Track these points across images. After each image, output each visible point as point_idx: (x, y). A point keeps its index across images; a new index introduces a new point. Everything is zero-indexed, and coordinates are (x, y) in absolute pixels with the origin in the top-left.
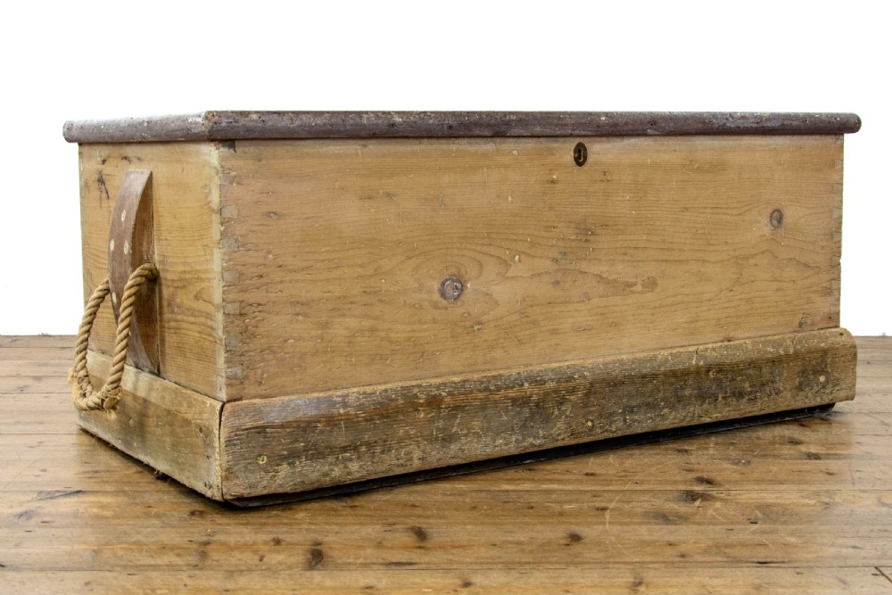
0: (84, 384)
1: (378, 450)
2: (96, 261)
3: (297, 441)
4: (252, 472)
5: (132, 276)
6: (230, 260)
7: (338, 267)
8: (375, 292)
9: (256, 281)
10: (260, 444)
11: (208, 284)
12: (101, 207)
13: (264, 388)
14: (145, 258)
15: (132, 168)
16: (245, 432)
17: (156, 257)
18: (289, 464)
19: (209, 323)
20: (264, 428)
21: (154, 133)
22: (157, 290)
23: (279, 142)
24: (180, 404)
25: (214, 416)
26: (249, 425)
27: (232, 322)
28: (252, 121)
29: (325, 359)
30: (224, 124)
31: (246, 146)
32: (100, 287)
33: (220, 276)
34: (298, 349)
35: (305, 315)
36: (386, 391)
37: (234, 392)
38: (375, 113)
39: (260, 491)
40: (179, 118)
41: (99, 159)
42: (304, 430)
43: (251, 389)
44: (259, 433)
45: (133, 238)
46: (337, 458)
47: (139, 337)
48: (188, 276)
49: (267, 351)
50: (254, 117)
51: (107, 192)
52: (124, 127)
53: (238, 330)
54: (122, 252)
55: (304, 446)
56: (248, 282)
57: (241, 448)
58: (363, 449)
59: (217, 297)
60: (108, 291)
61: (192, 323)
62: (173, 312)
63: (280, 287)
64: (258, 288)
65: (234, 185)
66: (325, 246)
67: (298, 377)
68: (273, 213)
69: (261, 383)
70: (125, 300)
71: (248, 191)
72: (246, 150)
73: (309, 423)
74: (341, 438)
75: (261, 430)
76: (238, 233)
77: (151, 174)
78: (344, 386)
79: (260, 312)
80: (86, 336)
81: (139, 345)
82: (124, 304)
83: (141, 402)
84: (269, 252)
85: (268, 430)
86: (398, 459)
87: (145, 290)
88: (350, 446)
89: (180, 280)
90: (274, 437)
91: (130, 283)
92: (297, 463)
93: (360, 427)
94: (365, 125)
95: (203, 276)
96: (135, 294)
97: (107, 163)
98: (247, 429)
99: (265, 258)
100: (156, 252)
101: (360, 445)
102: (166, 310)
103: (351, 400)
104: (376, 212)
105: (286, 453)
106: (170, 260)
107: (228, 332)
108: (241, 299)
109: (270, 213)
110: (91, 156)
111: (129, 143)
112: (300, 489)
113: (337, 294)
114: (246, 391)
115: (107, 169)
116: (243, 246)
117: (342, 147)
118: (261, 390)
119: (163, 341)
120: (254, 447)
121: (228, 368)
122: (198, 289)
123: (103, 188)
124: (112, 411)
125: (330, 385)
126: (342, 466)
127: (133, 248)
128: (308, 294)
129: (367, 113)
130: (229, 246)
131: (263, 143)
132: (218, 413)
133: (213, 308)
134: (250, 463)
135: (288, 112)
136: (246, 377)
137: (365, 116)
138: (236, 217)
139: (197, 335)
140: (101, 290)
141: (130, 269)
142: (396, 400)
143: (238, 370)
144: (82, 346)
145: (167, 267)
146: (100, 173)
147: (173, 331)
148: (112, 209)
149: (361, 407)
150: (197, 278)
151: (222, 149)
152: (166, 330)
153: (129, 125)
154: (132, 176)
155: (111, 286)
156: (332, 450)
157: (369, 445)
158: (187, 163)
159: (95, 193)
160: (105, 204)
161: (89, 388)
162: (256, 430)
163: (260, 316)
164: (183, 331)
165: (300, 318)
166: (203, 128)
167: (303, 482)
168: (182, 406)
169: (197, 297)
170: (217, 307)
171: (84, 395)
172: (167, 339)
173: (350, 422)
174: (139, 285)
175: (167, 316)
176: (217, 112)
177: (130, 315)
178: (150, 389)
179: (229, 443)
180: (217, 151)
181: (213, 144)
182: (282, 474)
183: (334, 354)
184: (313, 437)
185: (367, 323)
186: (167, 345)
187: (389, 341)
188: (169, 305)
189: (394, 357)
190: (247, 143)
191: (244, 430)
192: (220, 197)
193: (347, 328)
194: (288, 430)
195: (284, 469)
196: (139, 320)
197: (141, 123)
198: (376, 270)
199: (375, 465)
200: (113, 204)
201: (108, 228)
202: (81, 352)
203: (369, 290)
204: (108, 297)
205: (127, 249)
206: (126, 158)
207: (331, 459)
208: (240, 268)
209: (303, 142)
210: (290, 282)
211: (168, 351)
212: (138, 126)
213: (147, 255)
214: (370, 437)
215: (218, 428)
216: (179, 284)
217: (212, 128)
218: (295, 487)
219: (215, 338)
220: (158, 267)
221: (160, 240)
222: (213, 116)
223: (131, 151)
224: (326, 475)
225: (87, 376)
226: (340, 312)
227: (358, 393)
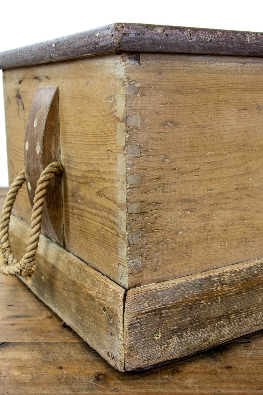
0: (7, 254)
1: (244, 315)
2: (16, 154)
3: (185, 317)
4: (149, 347)
5: (43, 172)
6: (133, 165)
7: (218, 168)
8: (244, 188)
9: (155, 184)
10: (157, 324)
11: (111, 184)
12: (19, 116)
13: (158, 273)
14: (53, 157)
15: (42, 85)
16: (144, 316)
17: (62, 157)
18: (178, 336)
19: (112, 218)
20: (160, 310)
21: (61, 53)
22: (63, 182)
23: (177, 57)
24: (84, 279)
25: (118, 301)
26: (148, 309)
27: (134, 220)
28: (157, 34)
29: (206, 245)
30: (132, 36)
31: (149, 60)
32: (19, 177)
33: (125, 179)
34: (186, 239)
35: (193, 210)
36: (250, 268)
37: (135, 280)
38: (256, 34)
39: (155, 361)
40: (85, 35)
41: (17, 81)
42: (191, 308)
43: (147, 276)
44: (156, 315)
45: (44, 141)
46: (214, 326)
47: (49, 218)
48: (91, 175)
49: (162, 243)
50: (159, 30)
51: (23, 105)
52: (35, 51)
53: (139, 226)
54: (35, 152)
55: (190, 320)
56: (148, 184)
57: (141, 329)
58: (233, 316)
59: (121, 197)
60: (24, 180)
61: (95, 215)
62: (77, 202)
63: (174, 187)
64: (156, 189)
65: (138, 95)
66: (210, 151)
67: (185, 262)
68: (170, 122)
69: (156, 269)
70: (38, 192)
71: (150, 102)
72: (149, 62)
73: (194, 301)
74: (218, 310)
75: (157, 312)
76: (141, 140)
77: (58, 88)
78: (219, 265)
79: (157, 209)
80: (8, 215)
81: (49, 223)
82: (37, 196)
83: (50, 266)
84: (166, 157)
85: (163, 311)
86: (256, 321)
87: (53, 183)
88: (223, 315)
89: (83, 177)
90: (167, 316)
91: (41, 178)
92: (185, 334)
93: (232, 299)
94: (248, 44)
95: (106, 177)
96: (46, 187)
97: (22, 83)
98: (146, 313)
99: (163, 162)
100: (62, 152)
101: (231, 314)
102: (70, 198)
103: (226, 278)
104: (248, 121)
105: (176, 327)
106: (74, 160)
107: (131, 229)
108: (142, 199)
109: (167, 122)
110: (11, 79)
111: (39, 65)
112: (185, 354)
113: (217, 191)
114: (144, 277)
115: (23, 87)
116: (145, 152)
117: (227, 64)
118: (156, 276)
119: (67, 222)
120: (151, 327)
121: (130, 260)
122: (101, 187)
123: (20, 102)
124: (28, 278)
125: (208, 266)
126: (217, 332)
127: (44, 149)
128: (195, 193)
129: (249, 33)
130: (133, 152)
131: (164, 57)
132: (122, 300)
133: (116, 206)
134: (148, 340)
135: (187, 28)
136: (145, 266)
137: (248, 36)
138: (139, 125)
139: (100, 225)
140: (19, 180)
141: (41, 166)
142: (257, 275)
143: (138, 261)
144: (5, 223)
145: (71, 165)
146: (18, 91)
147: (76, 217)
148: (27, 118)
149: (232, 284)
150: (100, 178)
151: (128, 61)
152: (70, 215)
153: (39, 49)
154: (42, 92)
155: (26, 176)
156: (210, 320)
157: (237, 313)
158: (91, 77)
159: (15, 106)
160: (21, 114)
161: (11, 257)
162: (154, 313)
163: (157, 213)
164: (85, 219)
165: (188, 213)
166: (113, 40)
167: (188, 349)
168: (86, 281)
169: (99, 194)
170: (121, 207)
171: (7, 263)
172: (71, 222)
173: (225, 297)
174: (48, 180)
175: (71, 204)
176: (125, 24)
177: (42, 204)
178: (58, 259)
179: (132, 326)
180: (124, 63)
181: (119, 57)
182: (172, 345)
183: (212, 241)
184: (197, 312)
185: (238, 214)
186: (71, 226)
187: (252, 227)
188: (73, 196)
189: (255, 239)
190: (150, 57)
191: (144, 314)
192: (126, 107)
193: (223, 219)
194: (179, 309)
195: (175, 340)
196: (49, 207)
197: (50, 45)
198: (246, 170)
199: (240, 327)
200: (27, 114)
201: (24, 131)
202: (4, 228)
203: (240, 187)
204: (24, 185)
205: (38, 149)
206: (37, 78)
207: (209, 327)
208: (141, 172)
209: (196, 58)
210: (182, 182)
211: (72, 231)
212: (47, 48)
213: (55, 154)
214: (238, 307)
215: (122, 313)
216: (82, 180)
217: (122, 39)
218: (182, 353)
219: (117, 232)
220: (63, 164)
221: (65, 143)
222: (122, 27)
223: (40, 72)
224: (205, 340)
225: (9, 247)
226: (218, 206)
227: (231, 272)
